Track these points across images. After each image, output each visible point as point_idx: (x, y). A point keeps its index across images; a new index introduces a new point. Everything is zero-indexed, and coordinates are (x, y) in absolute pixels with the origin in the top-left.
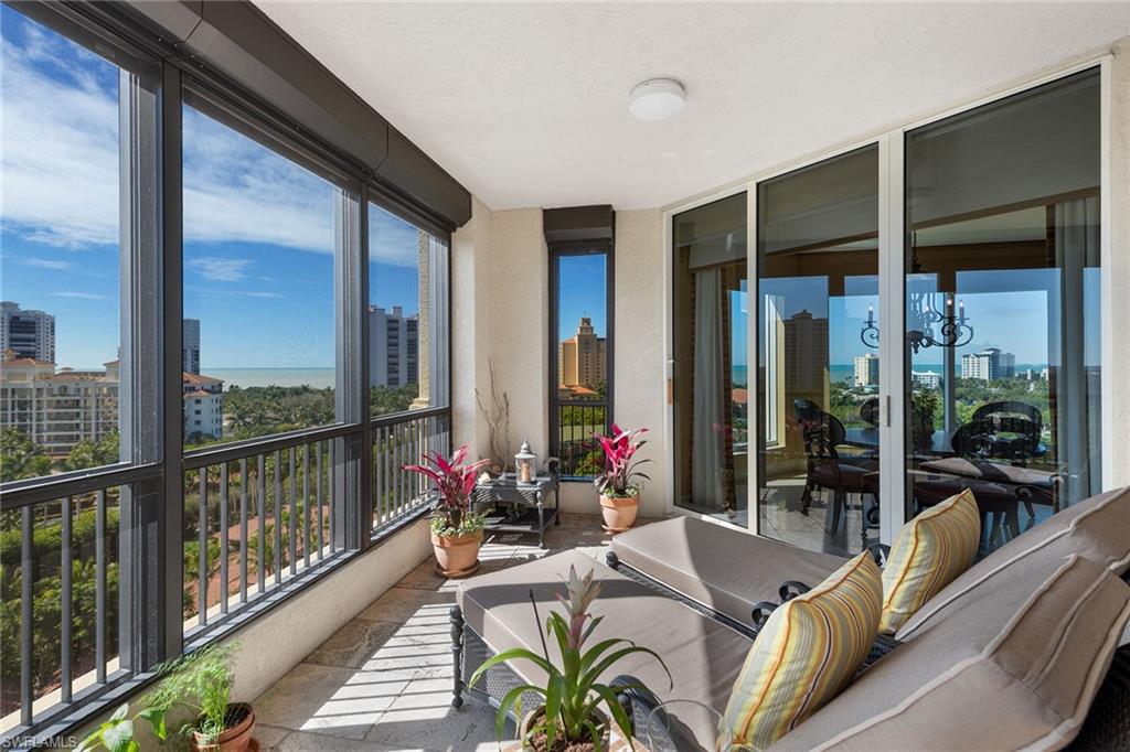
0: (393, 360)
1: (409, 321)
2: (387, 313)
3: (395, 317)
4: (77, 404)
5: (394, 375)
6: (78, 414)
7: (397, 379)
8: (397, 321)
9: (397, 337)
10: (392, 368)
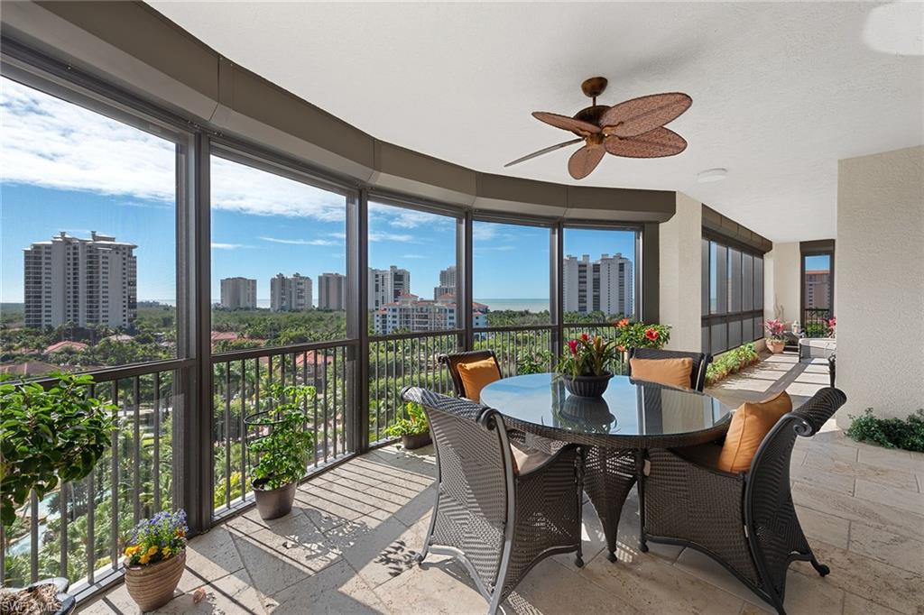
0: (582, 293)
1: (594, 265)
2: (578, 260)
3: (584, 263)
4: (426, 317)
5: (584, 305)
6: (427, 322)
7: (585, 307)
8: (585, 266)
9: (585, 277)
10: (582, 299)
